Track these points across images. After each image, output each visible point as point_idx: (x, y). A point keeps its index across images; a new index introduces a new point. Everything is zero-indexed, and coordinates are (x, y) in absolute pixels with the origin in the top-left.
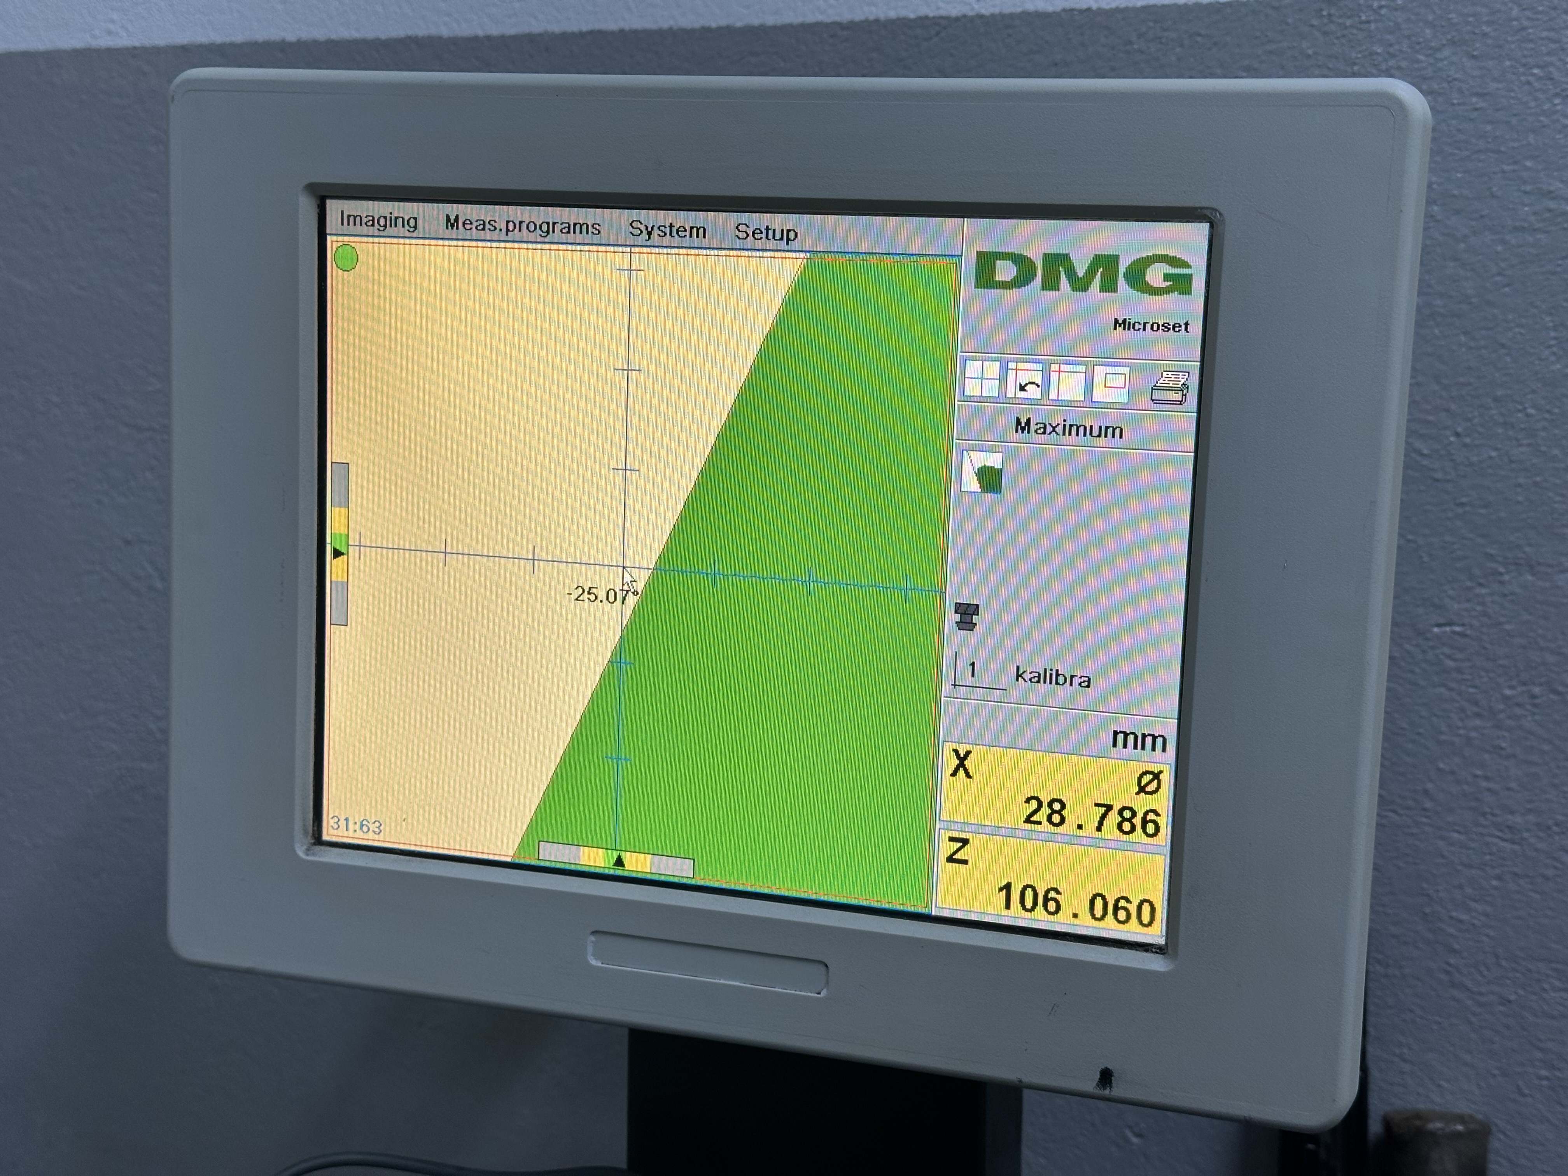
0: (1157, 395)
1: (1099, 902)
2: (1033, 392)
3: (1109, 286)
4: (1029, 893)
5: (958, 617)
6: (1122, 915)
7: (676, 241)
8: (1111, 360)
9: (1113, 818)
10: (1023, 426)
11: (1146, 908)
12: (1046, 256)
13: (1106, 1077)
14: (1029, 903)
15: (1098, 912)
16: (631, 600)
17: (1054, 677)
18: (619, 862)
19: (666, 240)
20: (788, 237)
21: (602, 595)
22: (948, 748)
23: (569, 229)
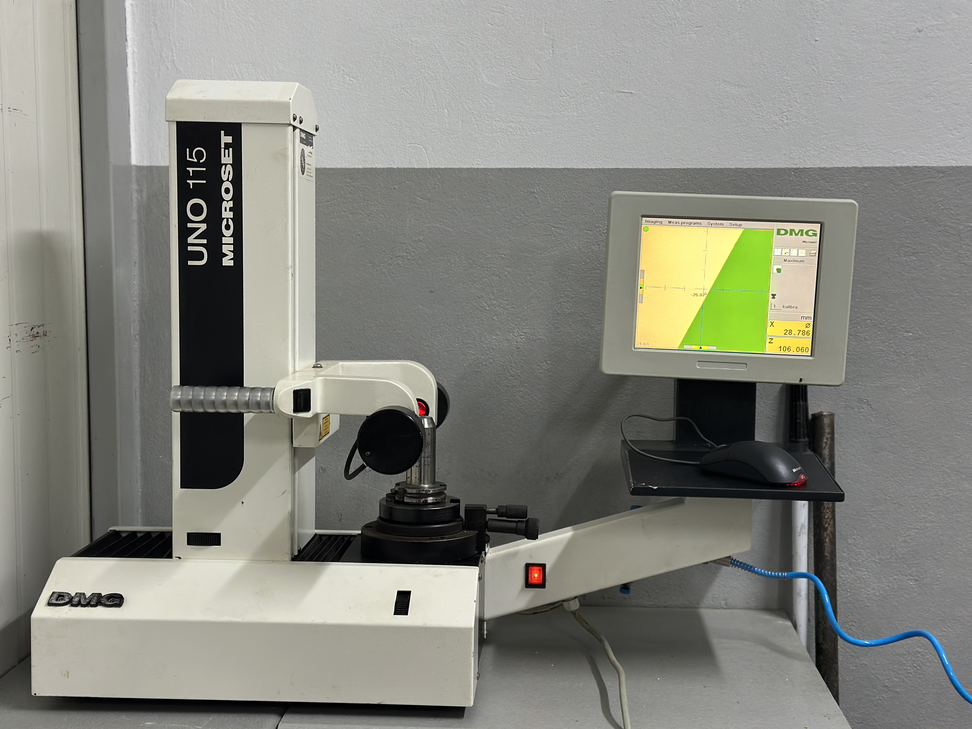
0: (811, 255)
1: (798, 348)
2: (787, 254)
3: (802, 235)
4: (785, 348)
5: (772, 296)
6: (802, 351)
7: (717, 226)
8: (803, 248)
9: (801, 332)
10: (785, 261)
11: (807, 349)
12: (790, 230)
13: (801, 380)
14: (785, 350)
15: (798, 350)
16: (705, 296)
17: (791, 307)
18: (701, 348)
19: (715, 226)
20: (740, 225)
21: (699, 295)
22: (769, 321)
23: (695, 224)
